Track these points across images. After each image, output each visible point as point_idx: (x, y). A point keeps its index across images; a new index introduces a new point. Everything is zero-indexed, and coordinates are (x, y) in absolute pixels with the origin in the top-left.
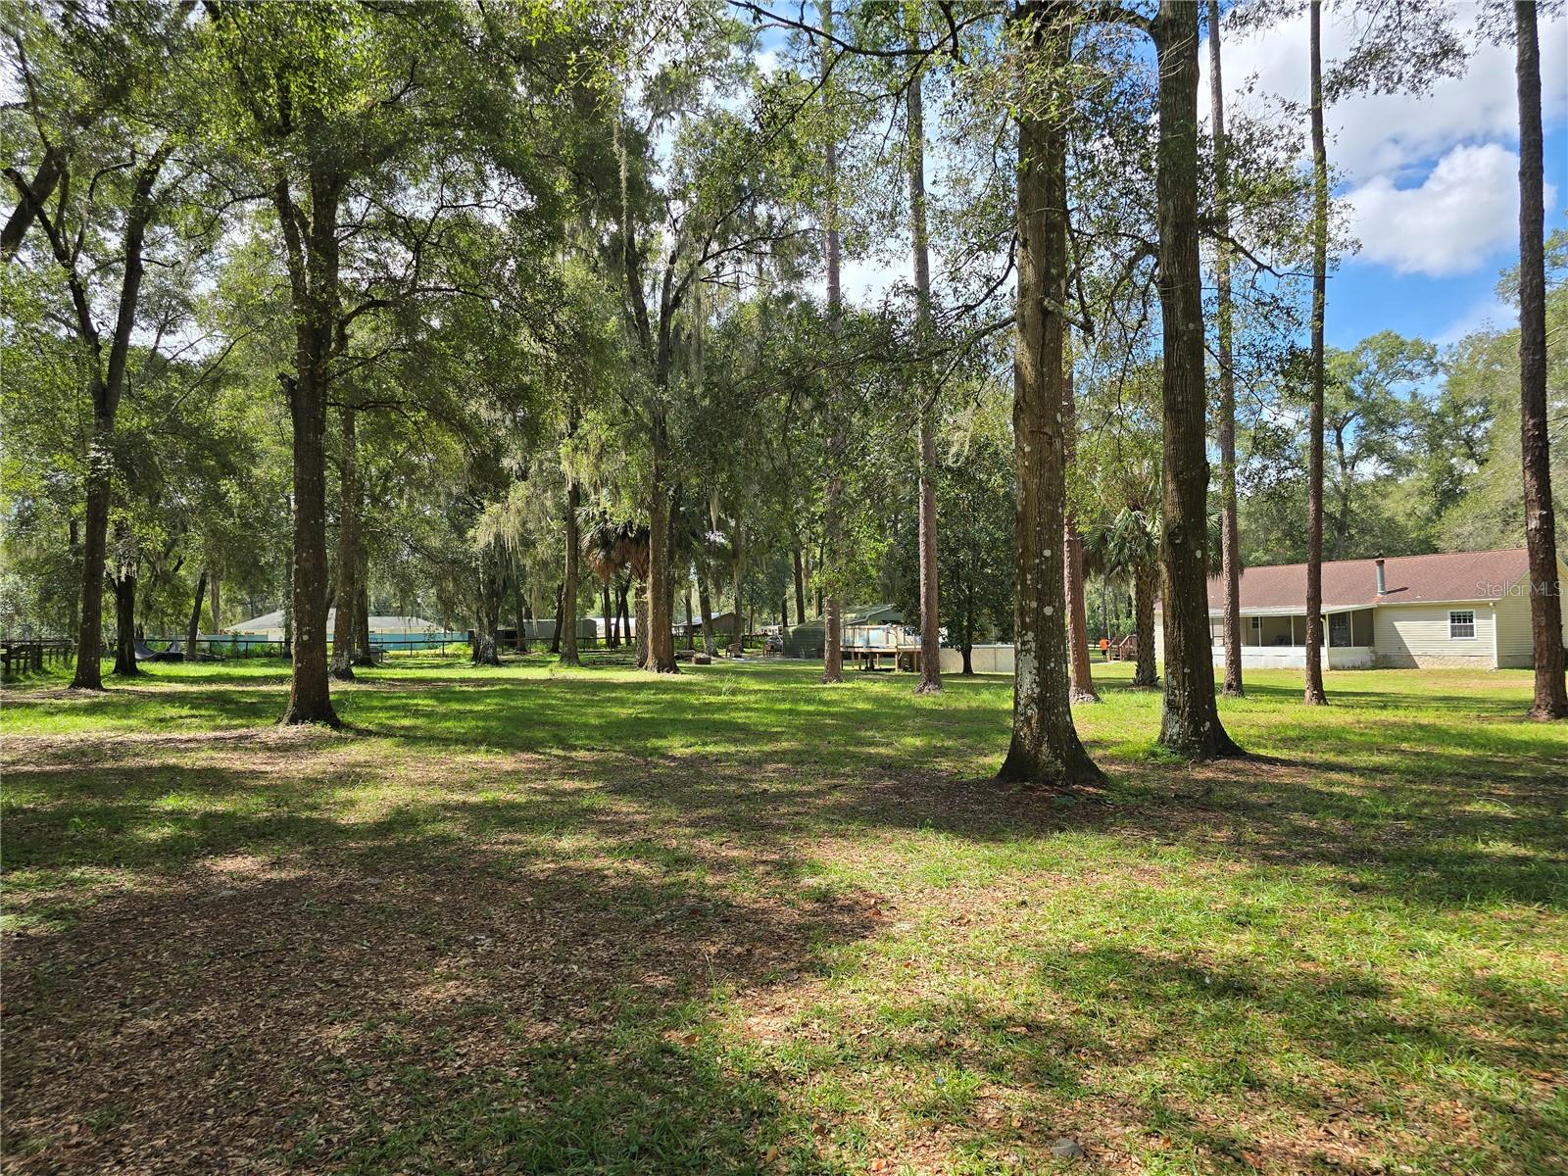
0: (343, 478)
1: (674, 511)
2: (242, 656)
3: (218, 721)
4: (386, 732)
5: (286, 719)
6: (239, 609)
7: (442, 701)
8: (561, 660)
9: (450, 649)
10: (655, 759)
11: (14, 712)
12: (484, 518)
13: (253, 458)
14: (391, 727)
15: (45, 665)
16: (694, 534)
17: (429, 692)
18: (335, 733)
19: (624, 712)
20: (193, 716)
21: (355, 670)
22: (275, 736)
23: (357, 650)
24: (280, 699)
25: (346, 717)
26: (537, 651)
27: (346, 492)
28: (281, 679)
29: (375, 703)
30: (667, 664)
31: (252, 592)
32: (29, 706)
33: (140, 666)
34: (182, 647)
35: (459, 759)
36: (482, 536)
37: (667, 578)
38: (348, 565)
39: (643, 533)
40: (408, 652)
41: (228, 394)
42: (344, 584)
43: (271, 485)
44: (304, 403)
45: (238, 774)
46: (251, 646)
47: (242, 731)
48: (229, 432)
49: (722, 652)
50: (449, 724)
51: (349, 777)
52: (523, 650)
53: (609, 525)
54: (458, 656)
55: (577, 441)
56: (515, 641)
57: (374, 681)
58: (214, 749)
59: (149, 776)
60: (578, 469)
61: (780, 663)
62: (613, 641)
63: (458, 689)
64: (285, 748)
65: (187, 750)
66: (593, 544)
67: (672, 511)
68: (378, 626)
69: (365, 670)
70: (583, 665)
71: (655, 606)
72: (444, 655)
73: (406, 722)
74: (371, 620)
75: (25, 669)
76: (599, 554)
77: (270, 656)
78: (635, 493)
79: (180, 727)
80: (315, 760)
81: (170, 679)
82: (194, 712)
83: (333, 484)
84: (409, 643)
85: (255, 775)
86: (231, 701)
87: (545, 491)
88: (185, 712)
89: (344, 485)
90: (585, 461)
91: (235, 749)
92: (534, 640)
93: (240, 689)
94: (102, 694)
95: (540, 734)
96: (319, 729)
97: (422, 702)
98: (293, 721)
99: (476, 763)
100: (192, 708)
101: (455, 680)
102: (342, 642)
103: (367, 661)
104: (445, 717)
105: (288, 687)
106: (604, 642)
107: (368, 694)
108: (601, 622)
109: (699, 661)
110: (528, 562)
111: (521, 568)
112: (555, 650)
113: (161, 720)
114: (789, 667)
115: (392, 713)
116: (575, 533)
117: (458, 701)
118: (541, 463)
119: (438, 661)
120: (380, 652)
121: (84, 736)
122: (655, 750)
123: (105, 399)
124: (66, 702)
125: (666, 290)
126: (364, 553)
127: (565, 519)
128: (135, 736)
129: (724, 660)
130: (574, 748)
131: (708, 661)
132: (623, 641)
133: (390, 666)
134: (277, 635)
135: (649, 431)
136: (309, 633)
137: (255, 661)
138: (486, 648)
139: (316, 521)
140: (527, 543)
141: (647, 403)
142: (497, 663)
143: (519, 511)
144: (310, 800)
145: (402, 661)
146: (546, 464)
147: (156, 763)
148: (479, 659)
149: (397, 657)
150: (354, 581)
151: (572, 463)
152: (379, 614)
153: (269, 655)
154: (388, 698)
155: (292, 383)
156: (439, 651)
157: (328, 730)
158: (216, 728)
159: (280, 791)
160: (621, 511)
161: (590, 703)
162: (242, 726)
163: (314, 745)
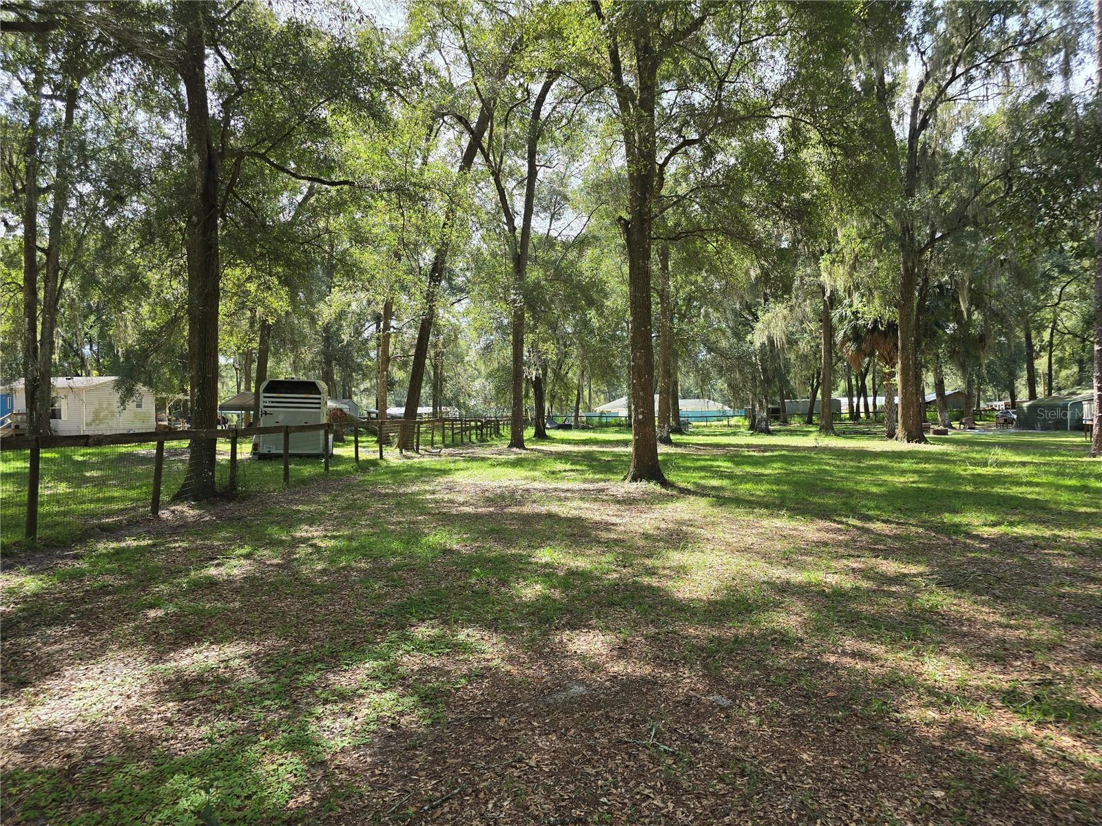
0: (662, 302)
1: (921, 306)
2: (603, 427)
3: (587, 476)
4: (701, 492)
5: (629, 478)
6: (602, 396)
7: (737, 464)
8: (820, 431)
9: (733, 421)
10: (961, 538)
11: (475, 464)
12: (759, 325)
13: (606, 296)
14: (704, 487)
15: (501, 432)
16: (938, 325)
17: (725, 455)
18: (664, 491)
19: (898, 480)
20: (572, 470)
21: (673, 437)
22: (622, 490)
23: (672, 423)
24: (625, 459)
25: (671, 477)
26: (795, 423)
27: (663, 313)
28: (625, 443)
29: (689, 464)
30: (916, 435)
31: (610, 384)
32: (483, 459)
33: (548, 432)
34: (572, 421)
35: (765, 523)
36: (758, 338)
37: (915, 364)
38: (666, 363)
39: (892, 326)
40: (704, 424)
41: (590, 253)
42: (664, 378)
43: (617, 311)
44: (635, 237)
45: (597, 525)
46: (610, 420)
47: (601, 485)
48: (591, 278)
49: (955, 424)
50: (749, 486)
51: (678, 538)
52: (785, 422)
53: (861, 322)
54: (739, 426)
55: (834, 255)
56: (778, 414)
57: (685, 445)
58: (582, 499)
59: (538, 523)
60: (833, 277)
61: (1016, 434)
62: (855, 415)
63: (746, 453)
64: (628, 502)
65: (566, 499)
66: (846, 339)
67: (919, 305)
68: (686, 406)
69: (678, 437)
70: (838, 434)
71: (904, 387)
72: (729, 426)
73: (715, 482)
74: (680, 401)
75: (491, 434)
76: (851, 347)
77: (621, 426)
78: (884, 293)
79: (563, 478)
80: (650, 515)
81: (563, 441)
82: (574, 467)
83: (656, 309)
84: (705, 417)
85: (608, 526)
86: (596, 459)
87: (805, 301)
88: (568, 467)
89: (662, 306)
90: (841, 271)
91: (595, 500)
92: (792, 415)
93: (601, 449)
94: (525, 451)
95: (829, 501)
96: (653, 487)
97: (724, 465)
98: (634, 479)
99: (781, 529)
100: (572, 464)
101: (741, 446)
102: (664, 419)
103: (679, 430)
104: (744, 478)
105: (630, 449)
106: (848, 416)
107: (683, 456)
108: (844, 401)
109: (936, 432)
110: (792, 356)
111: (787, 361)
112: (810, 422)
113: (553, 473)
114: (1027, 438)
115: (703, 474)
116: (830, 331)
117: (749, 464)
118: (802, 279)
119: (725, 430)
120: (687, 424)
121: (507, 483)
122: (956, 528)
123: (519, 262)
124: (503, 458)
125: (914, 116)
126: (676, 355)
127: (821, 321)
128: (537, 485)
129: (957, 431)
130: (869, 519)
131: (945, 433)
132: (862, 415)
133: (693, 434)
134: (624, 413)
135: (897, 239)
136: (642, 413)
137: (612, 429)
138: (760, 421)
139: (646, 328)
140: (792, 342)
141: (897, 215)
142: (769, 432)
143: (785, 318)
144: (649, 562)
145: (700, 429)
146: (806, 278)
147: (543, 509)
148: (755, 428)
149: (698, 427)
150: (670, 374)
151: (830, 274)
152: (684, 398)
153: (619, 425)
154: (697, 460)
155: (627, 223)
156: (725, 422)
157: (658, 488)
158: (585, 481)
159: (625, 548)
160: (870, 310)
161: (860, 471)
162: (602, 480)
163: (650, 500)
